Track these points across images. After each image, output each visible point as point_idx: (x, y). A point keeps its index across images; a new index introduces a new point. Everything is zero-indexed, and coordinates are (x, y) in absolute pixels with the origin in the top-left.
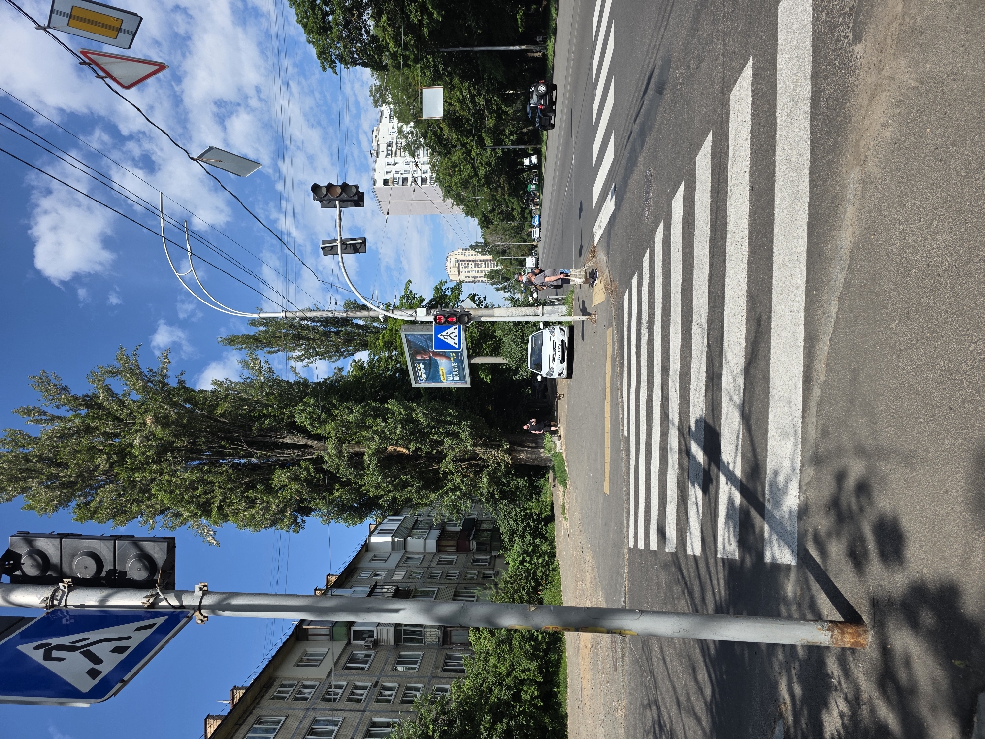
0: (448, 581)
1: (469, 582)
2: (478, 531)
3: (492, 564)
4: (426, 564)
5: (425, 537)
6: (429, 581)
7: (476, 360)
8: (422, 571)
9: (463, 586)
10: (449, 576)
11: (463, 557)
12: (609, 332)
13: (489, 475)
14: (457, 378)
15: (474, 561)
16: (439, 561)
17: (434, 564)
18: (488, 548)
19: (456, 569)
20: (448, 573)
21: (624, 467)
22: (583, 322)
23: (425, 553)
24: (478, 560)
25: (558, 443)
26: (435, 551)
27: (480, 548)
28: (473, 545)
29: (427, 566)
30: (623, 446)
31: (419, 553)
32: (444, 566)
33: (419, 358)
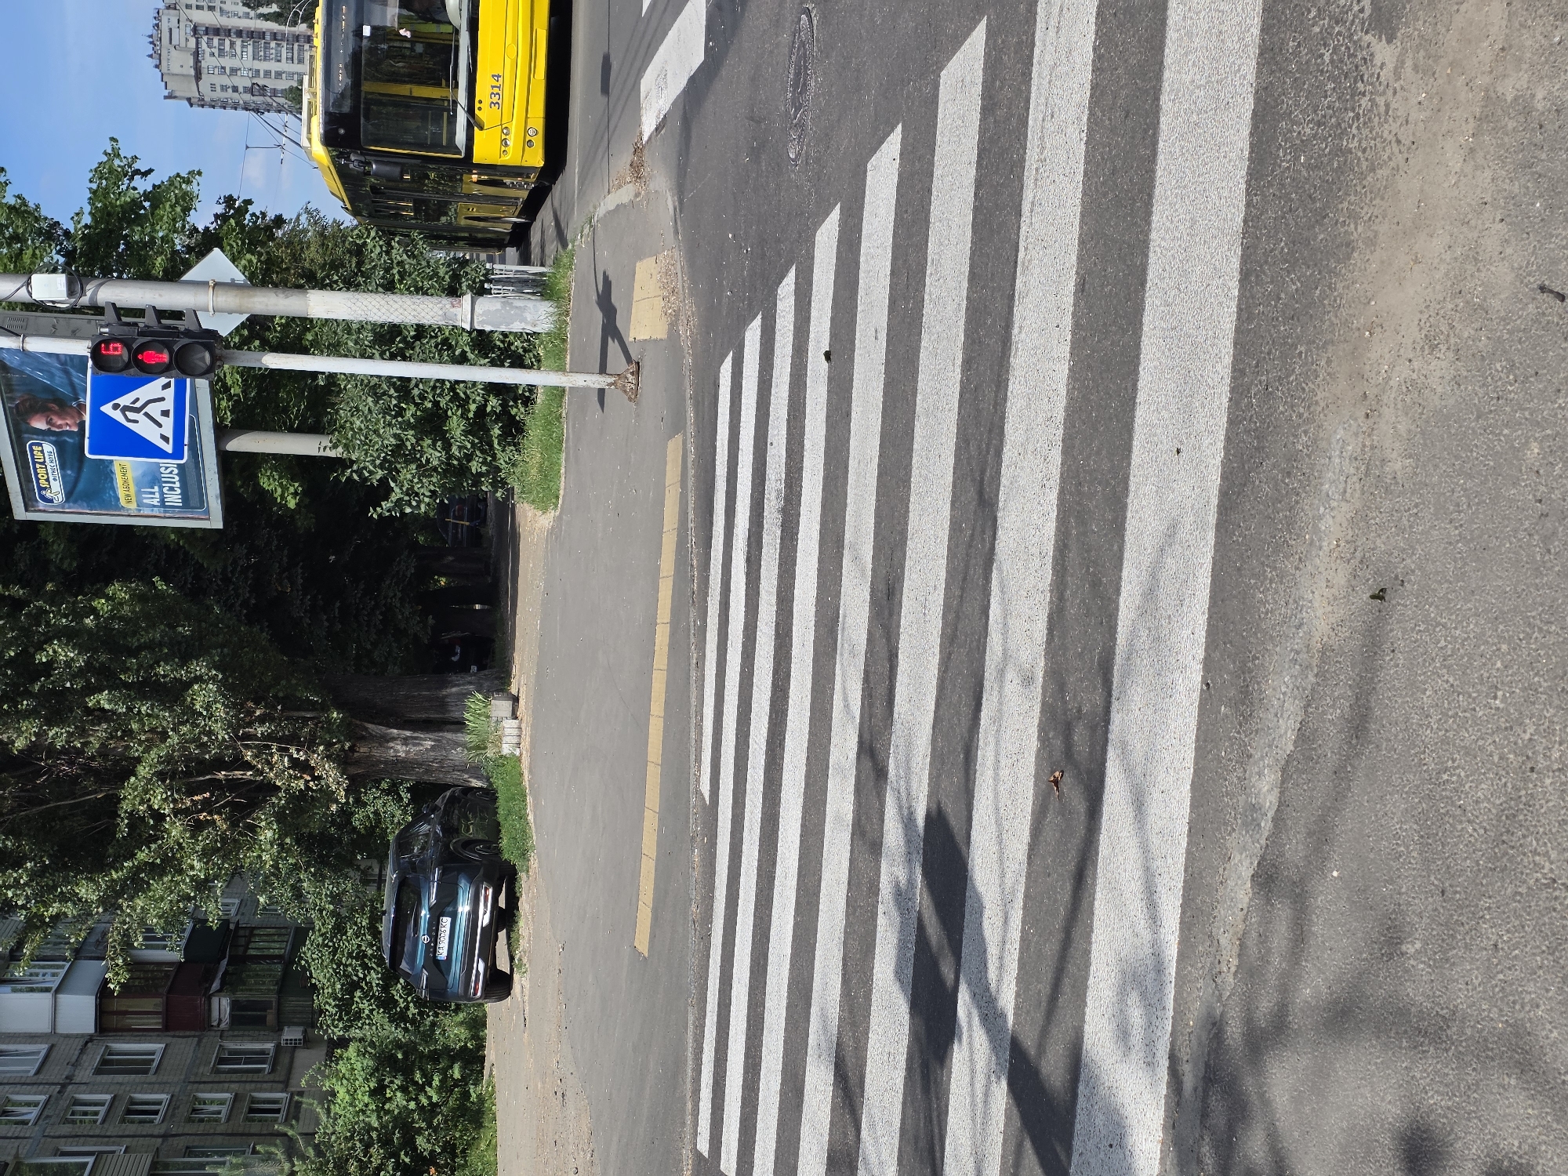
0: (131, 1129)
1: (201, 1128)
2: (241, 960)
3: (281, 1070)
4: (56, 1073)
5: (55, 986)
6: (66, 1129)
7: (246, 443)
8: (42, 1098)
9: (181, 1143)
10: (133, 1110)
11: (185, 1047)
12: (674, 447)
13: (280, 817)
14: (175, 498)
15: (222, 1061)
16: (104, 1061)
17: (85, 1074)
18: (271, 1017)
19: (161, 1086)
20: (133, 1102)
21: (695, 895)
22: (601, 392)
23: (53, 1039)
24: (235, 1057)
25: (509, 725)
26: (91, 1029)
27: (246, 1017)
28: (222, 1007)
29: (61, 1079)
30: (695, 827)
31: (32, 1038)
32: (120, 1078)
33: (40, 424)
